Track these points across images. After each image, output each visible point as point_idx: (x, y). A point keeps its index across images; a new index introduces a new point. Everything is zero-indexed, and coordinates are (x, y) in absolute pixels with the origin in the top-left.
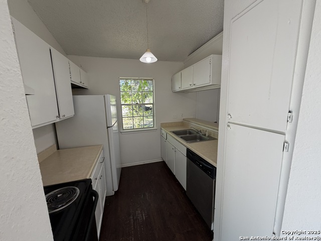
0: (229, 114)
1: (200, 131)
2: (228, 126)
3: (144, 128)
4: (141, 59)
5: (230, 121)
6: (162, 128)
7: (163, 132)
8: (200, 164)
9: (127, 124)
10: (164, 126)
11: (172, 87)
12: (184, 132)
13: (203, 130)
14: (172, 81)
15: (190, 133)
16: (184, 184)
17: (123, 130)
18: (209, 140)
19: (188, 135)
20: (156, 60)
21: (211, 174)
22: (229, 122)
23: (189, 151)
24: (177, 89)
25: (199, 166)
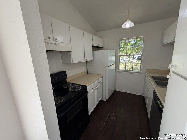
3: (132, 71)
4: (123, 27)
6: (146, 73)
7: (146, 75)
9: (122, 67)
10: (148, 71)
11: (162, 41)
14: (162, 36)
17: (119, 70)
20: (133, 25)
23: (154, 92)
24: (165, 42)
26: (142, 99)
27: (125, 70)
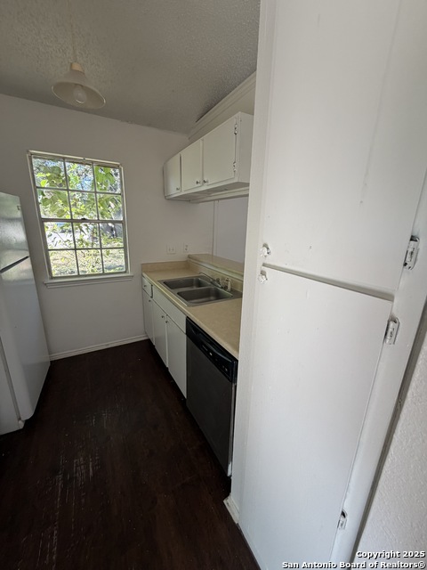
0: (265, 245)
1: (218, 281)
2: (263, 273)
3: (104, 274)
5: (267, 262)
6: (144, 275)
7: (146, 282)
8: (210, 350)
10: (148, 269)
11: (165, 188)
12: (189, 283)
13: (223, 279)
14: (164, 174)
15: (199, 284)
16: (183, 386)
17: (52, 278)
18: (232, 297)
19: (195, 288)
21: (228, 373)
22: (264, 265)
23: (190, 323)
24: (174, 191)
25: (206, 354)
26: (146, 351)
27: (79, 276)
